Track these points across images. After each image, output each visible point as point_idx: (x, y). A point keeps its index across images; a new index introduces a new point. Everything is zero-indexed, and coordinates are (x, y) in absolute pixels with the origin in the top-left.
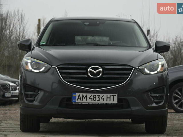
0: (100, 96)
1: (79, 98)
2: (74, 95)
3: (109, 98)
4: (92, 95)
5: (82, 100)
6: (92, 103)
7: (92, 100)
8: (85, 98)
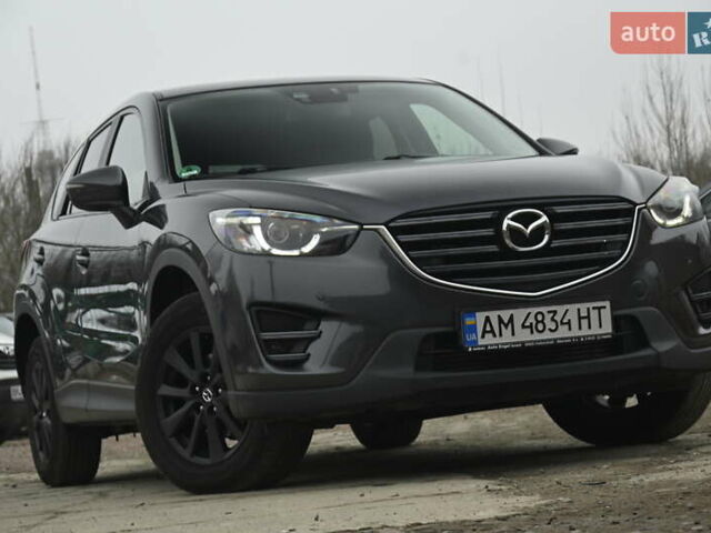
0: (555, 312)
1: (488, 329)
2: (469, 321)
3: (584, 318)
4: (529, 314)
5: (497, 334)
6: (535, 341)
7: (532, 332)
8: (506, 326)
